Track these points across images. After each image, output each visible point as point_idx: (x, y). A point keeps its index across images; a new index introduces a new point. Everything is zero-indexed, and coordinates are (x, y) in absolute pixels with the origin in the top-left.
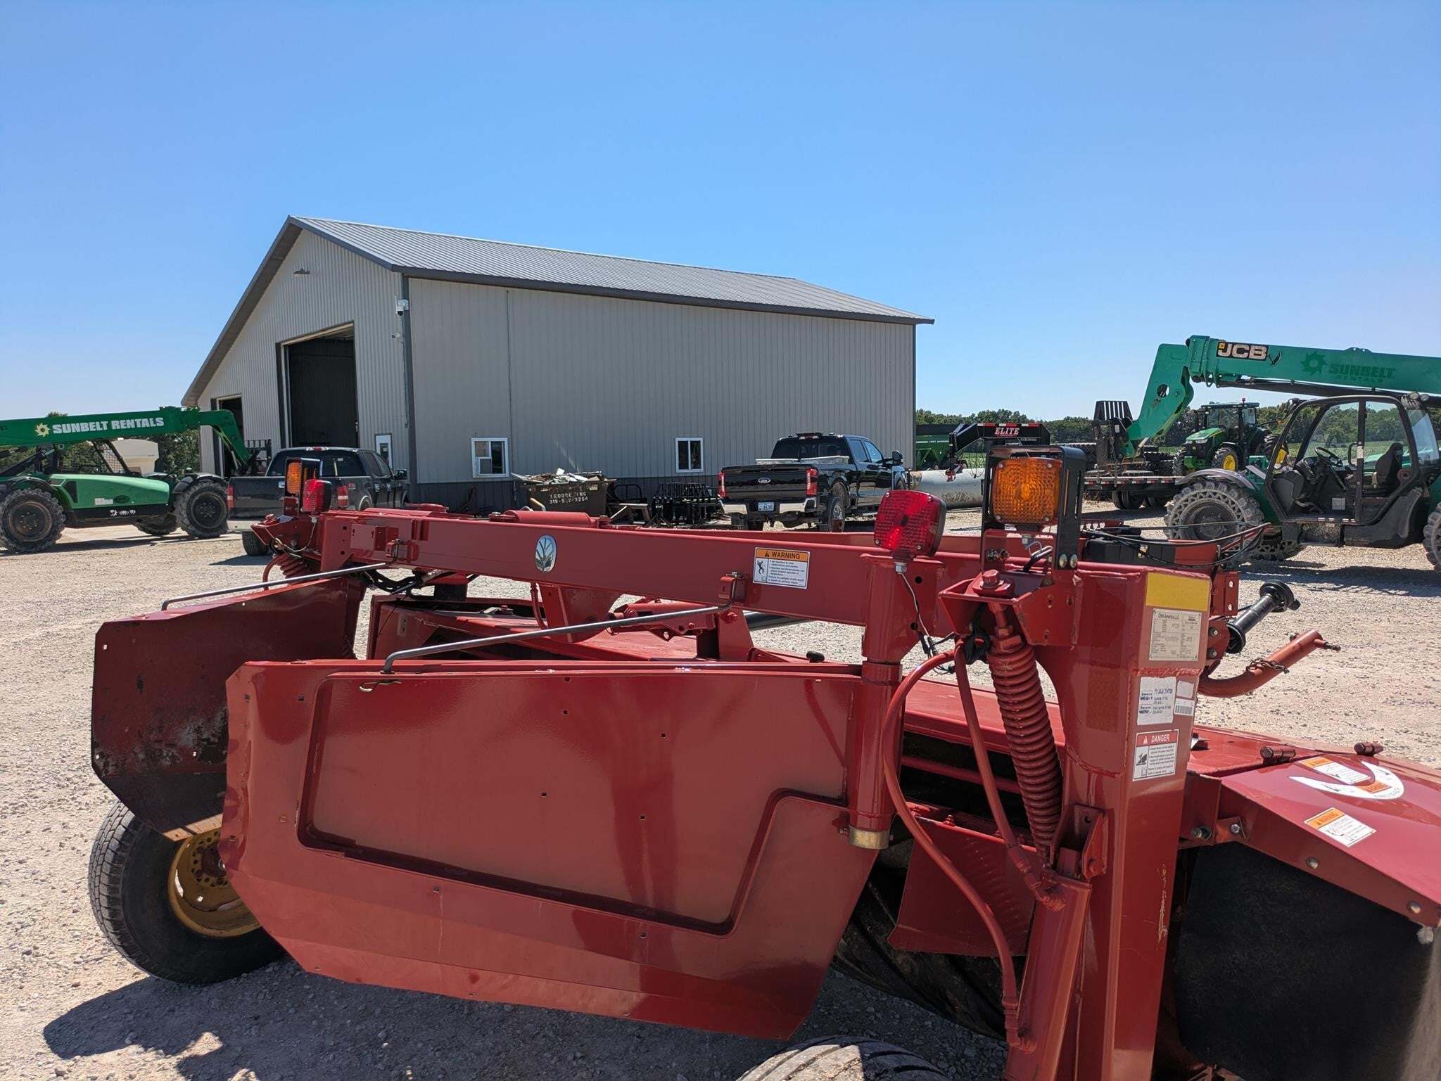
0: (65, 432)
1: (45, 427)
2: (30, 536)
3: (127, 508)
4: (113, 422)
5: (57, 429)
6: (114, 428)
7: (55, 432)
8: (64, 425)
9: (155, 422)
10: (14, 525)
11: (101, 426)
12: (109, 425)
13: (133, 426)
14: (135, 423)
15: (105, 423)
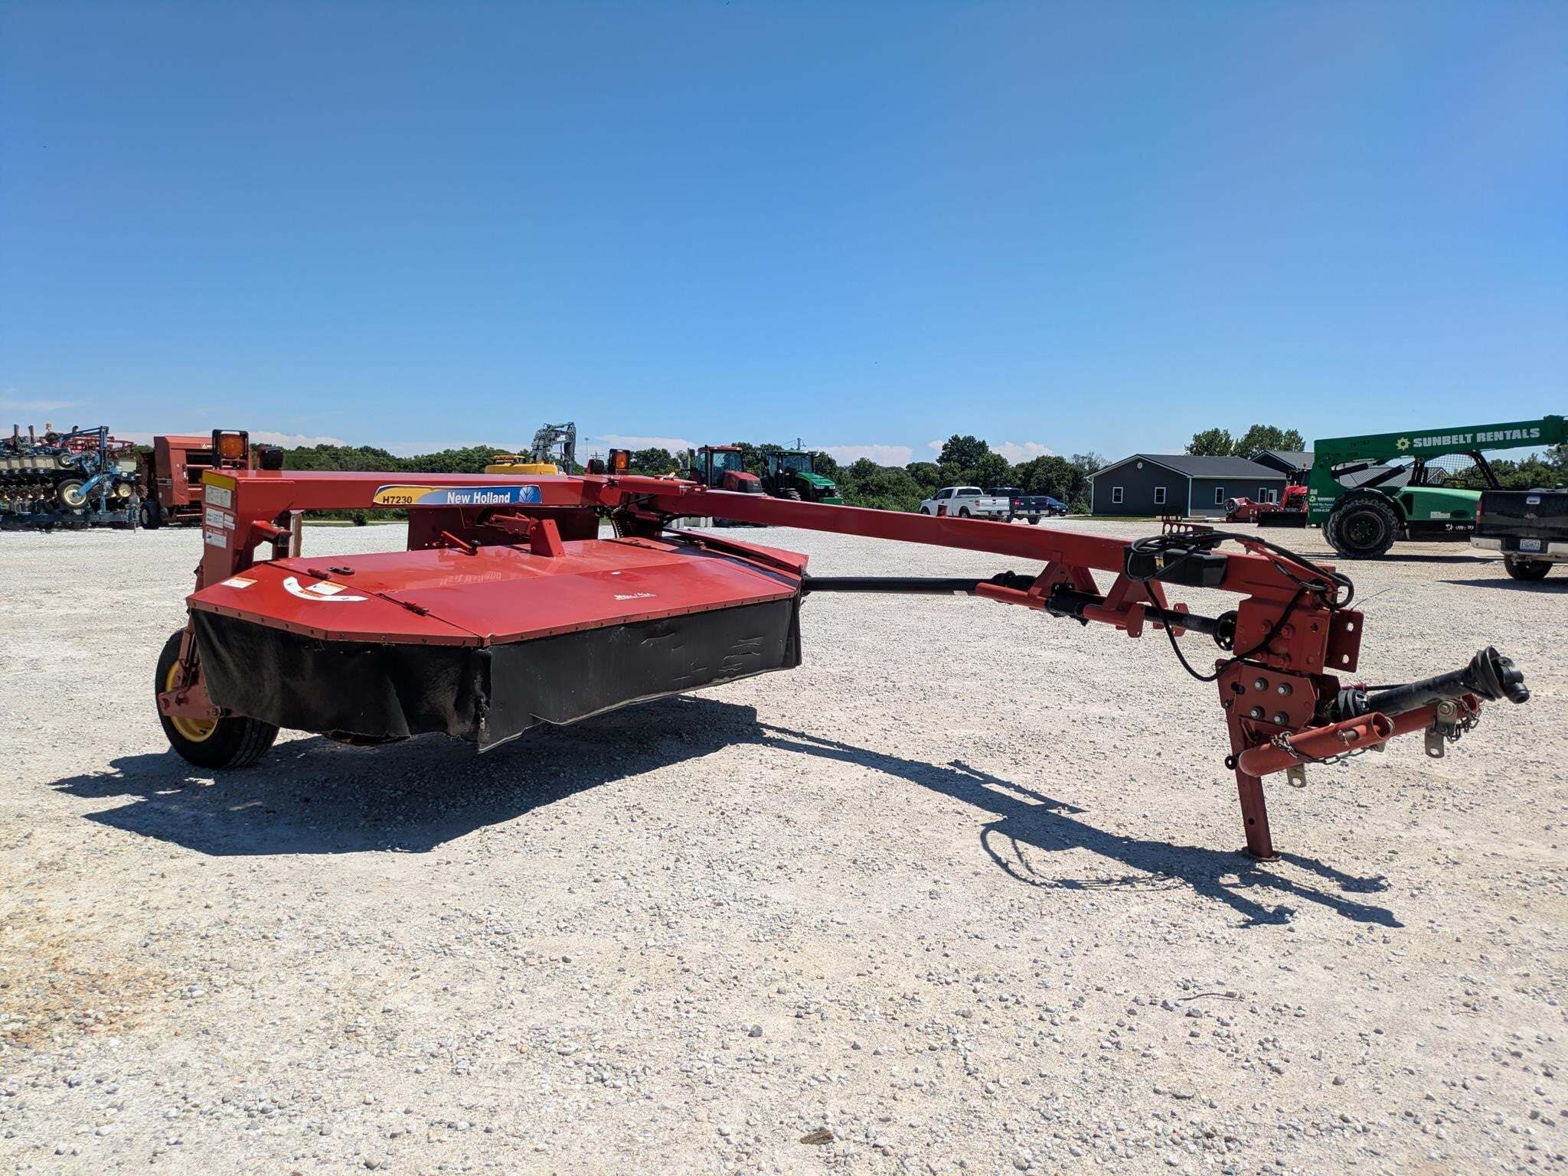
0: (1425, 445)
1: (1406, 441)
2: (1362, 544)
3: (1465, 524)
4: (1478, 435)
5: (1418, 443)
6: (1479, 440)
7: (1415, 446)
8: (1425, 439)
9: (1529, 433)
10: (1348, 533)
11: (1465, 439)
12: (1474, 438)
13: (1501, 439)
14: (1505, 435)
15: (1469, 436)
